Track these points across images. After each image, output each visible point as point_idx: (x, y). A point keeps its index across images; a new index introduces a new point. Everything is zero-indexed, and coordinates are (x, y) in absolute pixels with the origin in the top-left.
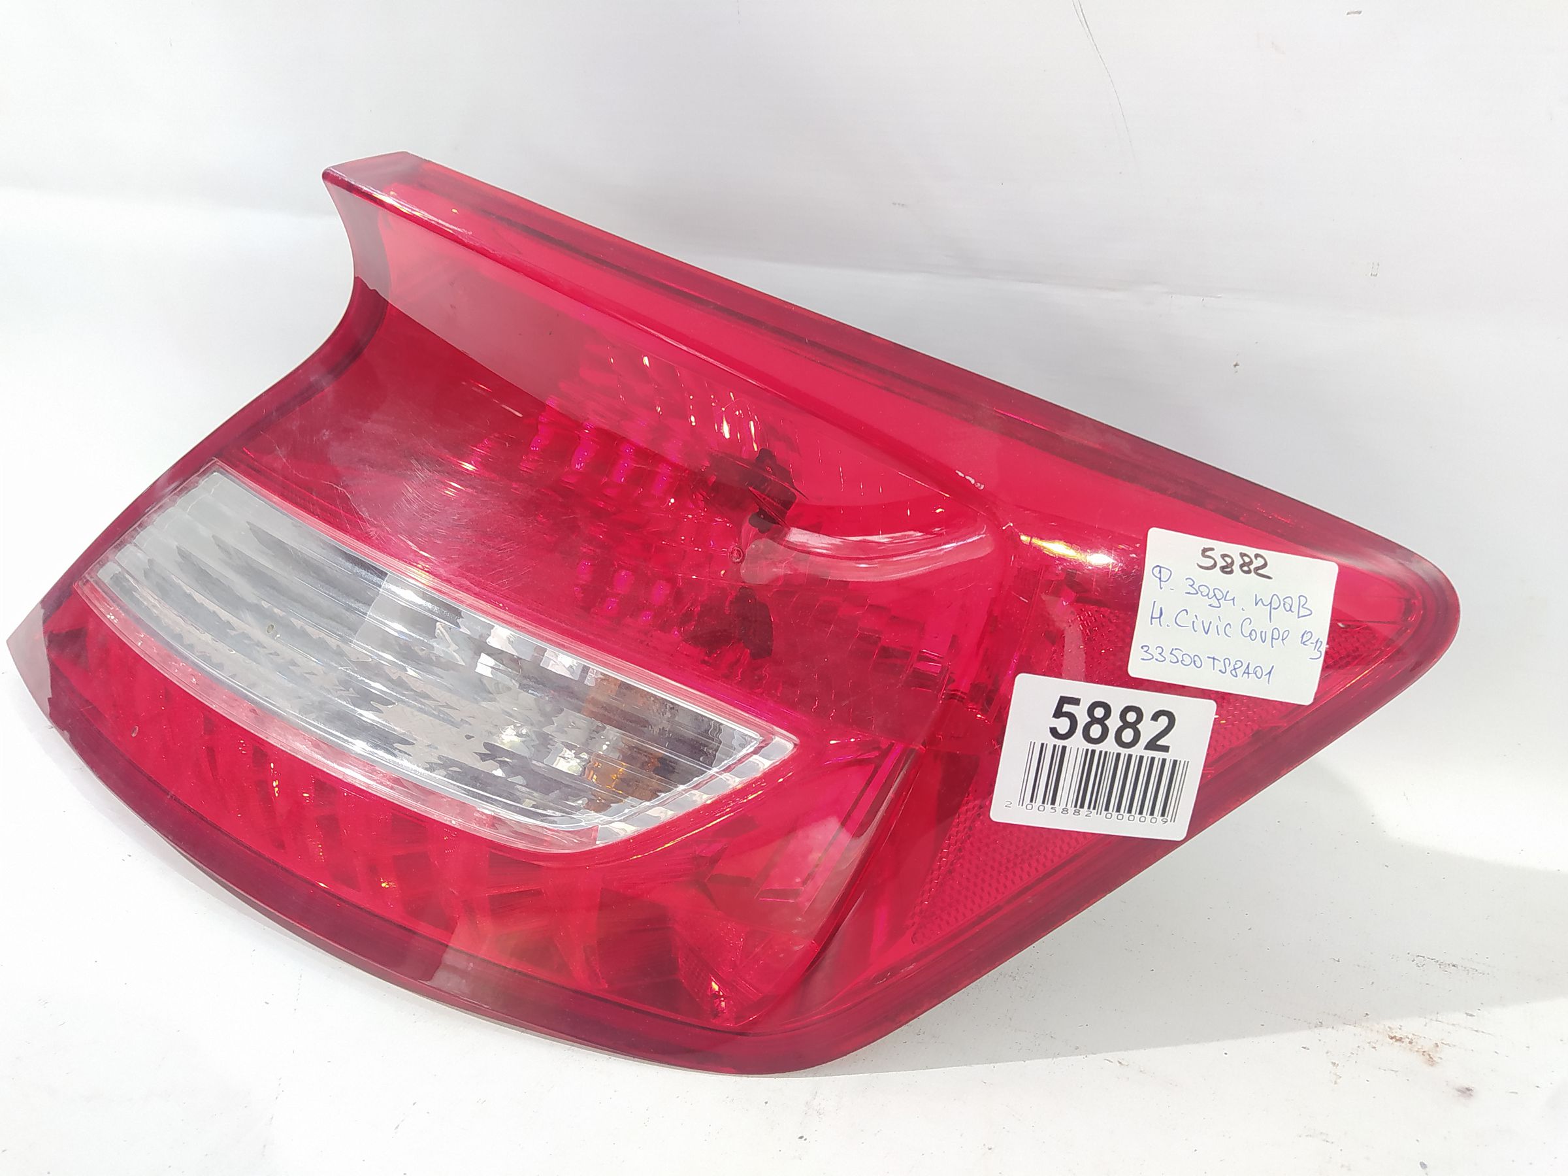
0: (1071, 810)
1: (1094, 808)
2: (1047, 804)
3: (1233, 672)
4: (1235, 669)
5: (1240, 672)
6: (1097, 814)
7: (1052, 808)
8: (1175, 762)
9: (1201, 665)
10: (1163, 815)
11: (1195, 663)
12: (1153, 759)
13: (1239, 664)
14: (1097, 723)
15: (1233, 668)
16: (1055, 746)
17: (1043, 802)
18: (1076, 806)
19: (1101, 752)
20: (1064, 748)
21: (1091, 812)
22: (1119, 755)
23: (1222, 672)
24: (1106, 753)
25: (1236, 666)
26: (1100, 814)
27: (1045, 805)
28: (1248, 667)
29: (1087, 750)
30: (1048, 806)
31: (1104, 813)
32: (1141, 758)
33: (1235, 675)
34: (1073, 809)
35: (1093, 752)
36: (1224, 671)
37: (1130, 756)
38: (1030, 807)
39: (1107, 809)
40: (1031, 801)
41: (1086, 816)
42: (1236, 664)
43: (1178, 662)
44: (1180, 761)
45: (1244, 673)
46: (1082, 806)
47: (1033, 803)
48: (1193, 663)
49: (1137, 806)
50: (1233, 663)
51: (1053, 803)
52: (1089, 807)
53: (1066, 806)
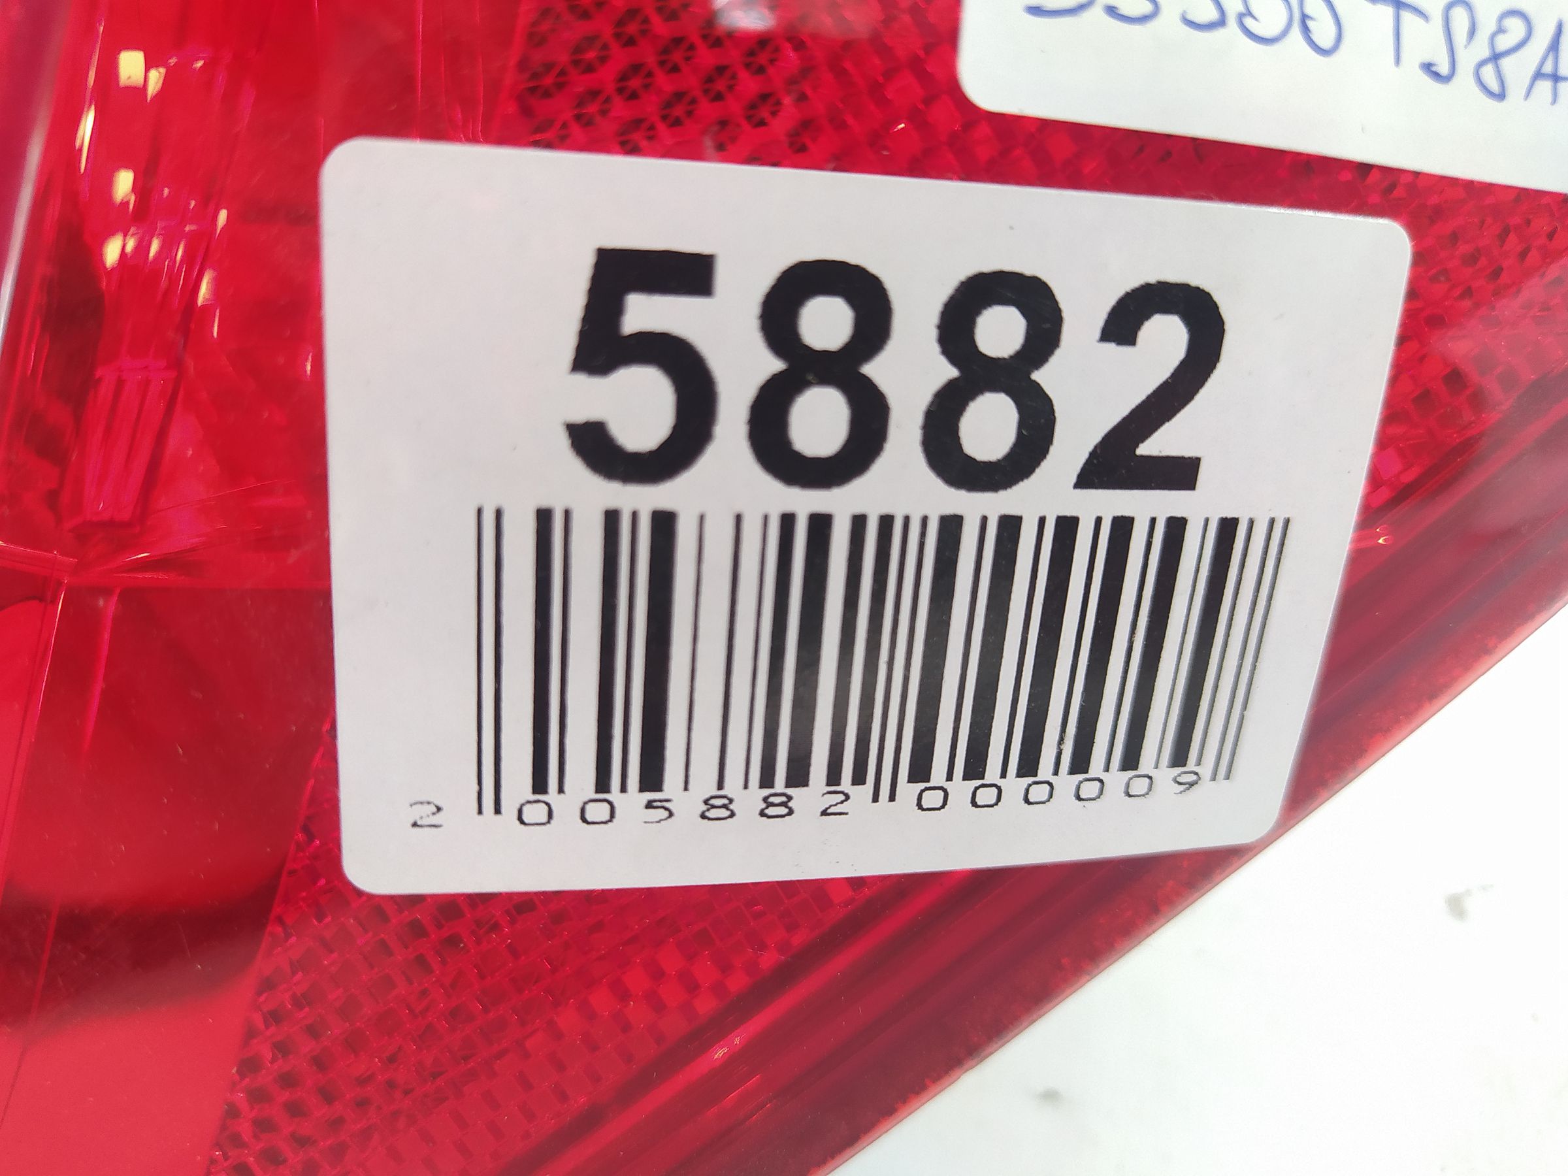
0: (749, 800)
1: (859, 778)
2: (623, 789)
3: (1488, 73)
4: (1496, 57)
5: (1518, 69)
6: (876, 799)
7: (649, 805)
8: (1228, 527)
9: (1339, 38)
10: (1179, 758)
11: (1306, 30)
12: (1123, 527)
13: (1516, 28)
14: (824, 381)
15: (1486, 53)
16: (611, 518)
17: (602, 784)
18: (767, 780)
19: (859, 522)
20: (664, 523)
21: (847, 797)
22: (951, 526)
23: (1436, 76)
24: (886, 522)
25: (1504, 43)
26: (892, 798)
27: (615, 795)
28: (1554, 46)
29: (788, 521)
30: (631, 802)
31: (908, 791)
32: (1067, 527)
33: (1494, 86)
34: (757, 794)
35: (820, 525)
36: (1444, 69)
37: (1010, 526)
38: (535, 813)
39: (920, 771)
40: (539, 784)
41: (824, 813)
42: (1500, 30)
43: (1221, 22)
44: (1251, 523)
45: (1538, 75)
46: (799, 776)
47: (552, 796)
48: (1296, 30)
49: (1061, 740)
50: (1487, 26)
51: (652, 778)
52: (833, 777)
53: (720, 786)
